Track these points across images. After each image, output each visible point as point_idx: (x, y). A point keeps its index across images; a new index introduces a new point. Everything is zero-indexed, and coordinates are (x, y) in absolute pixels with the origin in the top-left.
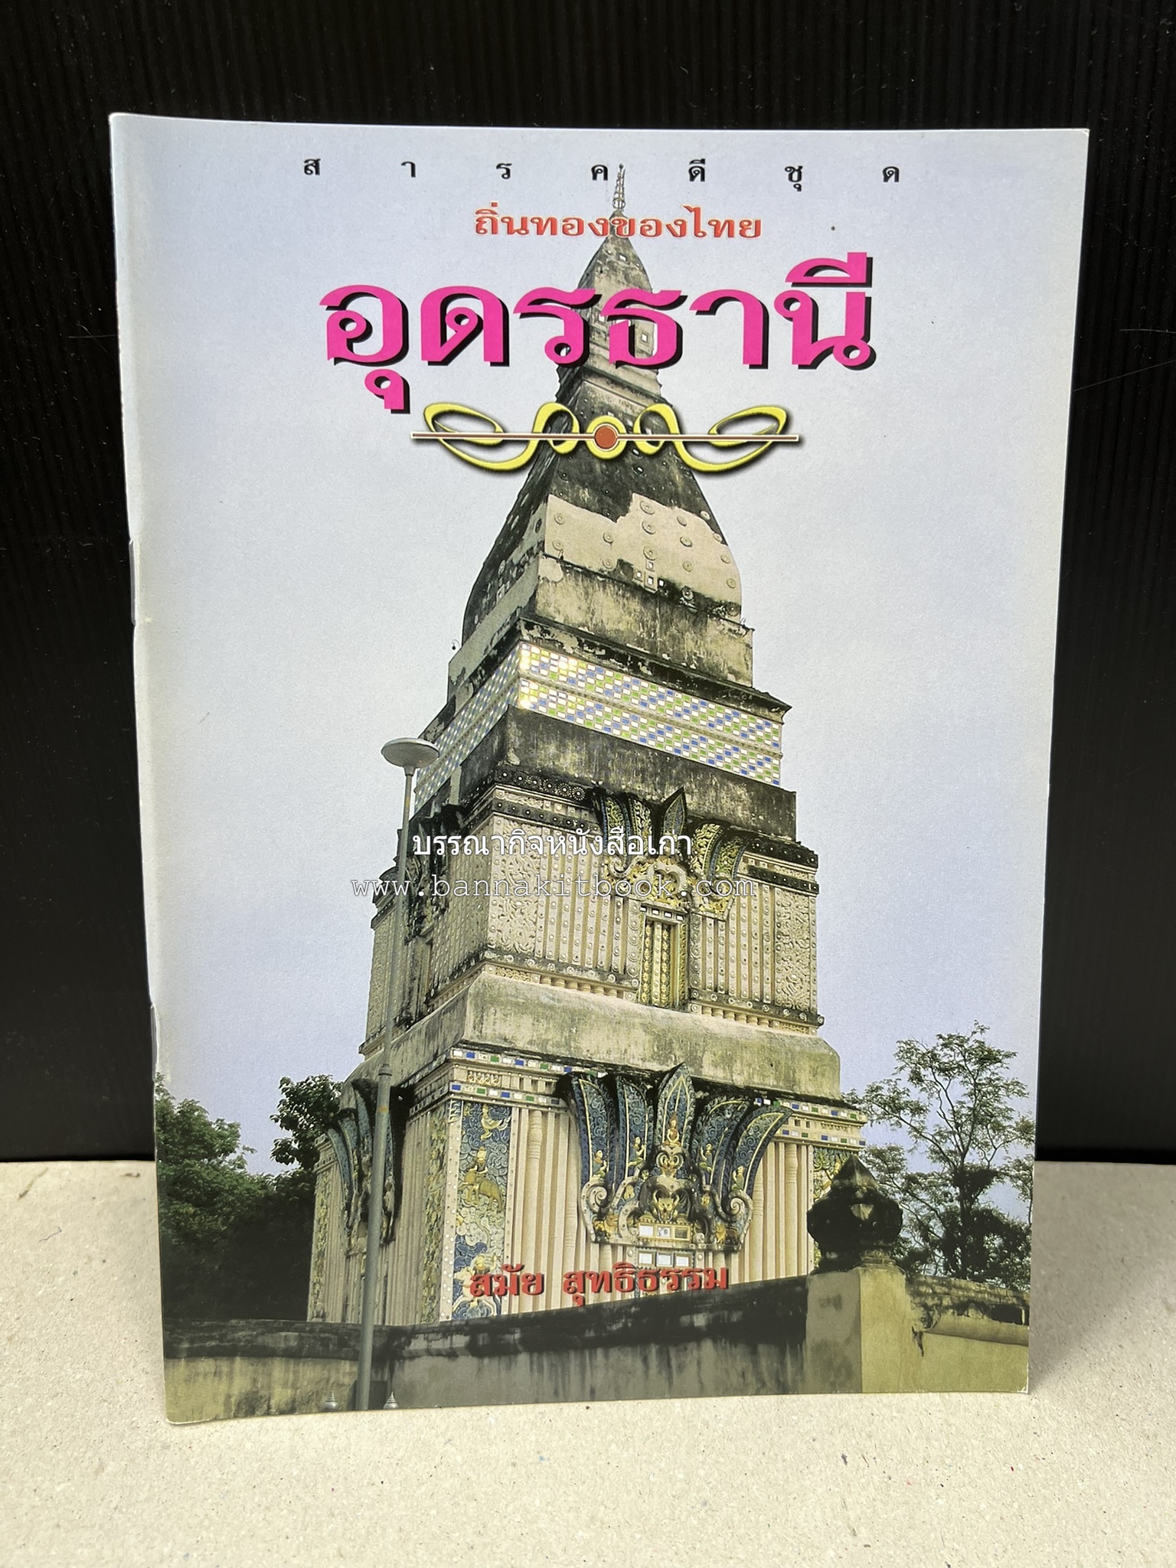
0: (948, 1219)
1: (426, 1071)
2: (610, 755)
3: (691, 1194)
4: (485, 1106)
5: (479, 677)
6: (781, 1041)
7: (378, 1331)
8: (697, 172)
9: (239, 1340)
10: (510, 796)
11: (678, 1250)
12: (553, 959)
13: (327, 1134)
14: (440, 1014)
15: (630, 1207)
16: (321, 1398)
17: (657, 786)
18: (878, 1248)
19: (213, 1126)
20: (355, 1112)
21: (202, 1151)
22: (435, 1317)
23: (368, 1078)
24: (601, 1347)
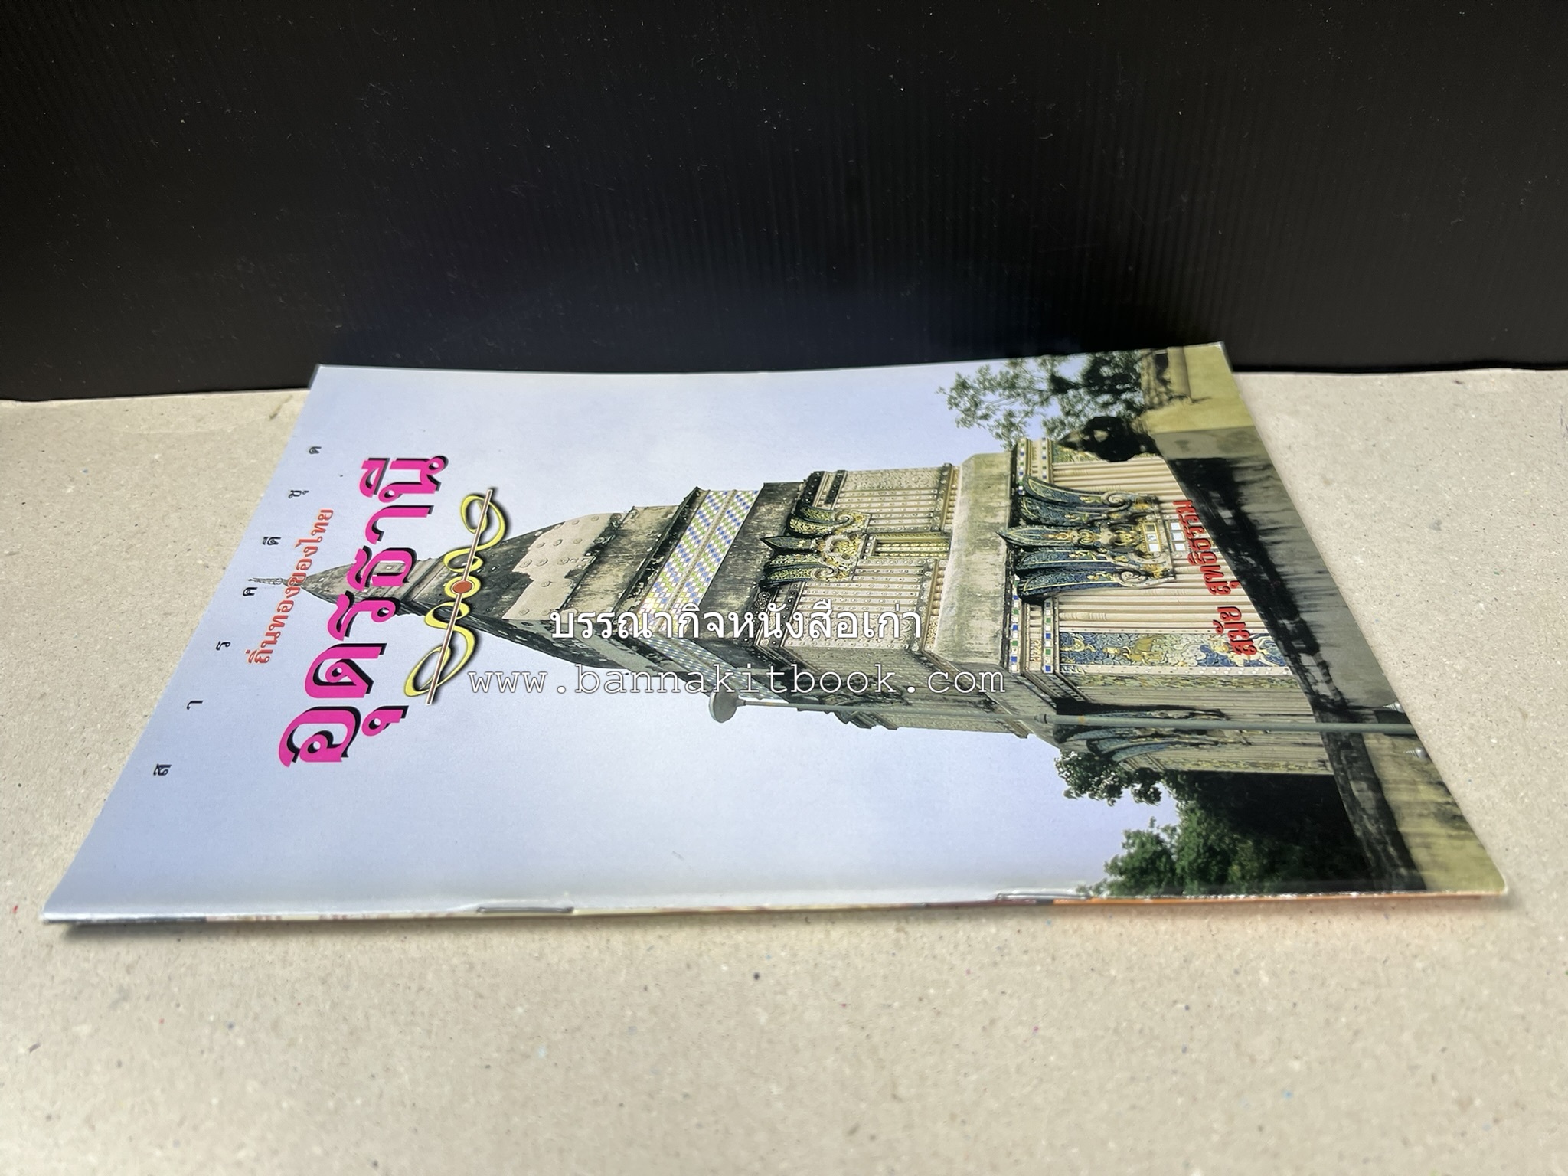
0: (1094, 394)
1: (1035, 689)
2: (731, 578)
3: (1112, 525)
4: (1063, 649)
6: (969, 484)
7: (1322, 719)
8: (271, 540)
9: (1378, 829)
11: (1166, 529)
12: (915, 608)
13: (1120, 762)
15: (1136, 559)
16: (1416, 762)
17: (758, 552)
19: (1132, 851)
21: (1163, 860)
22: (1289, 678)
23: (1051, 731)
24: (1274, 569)
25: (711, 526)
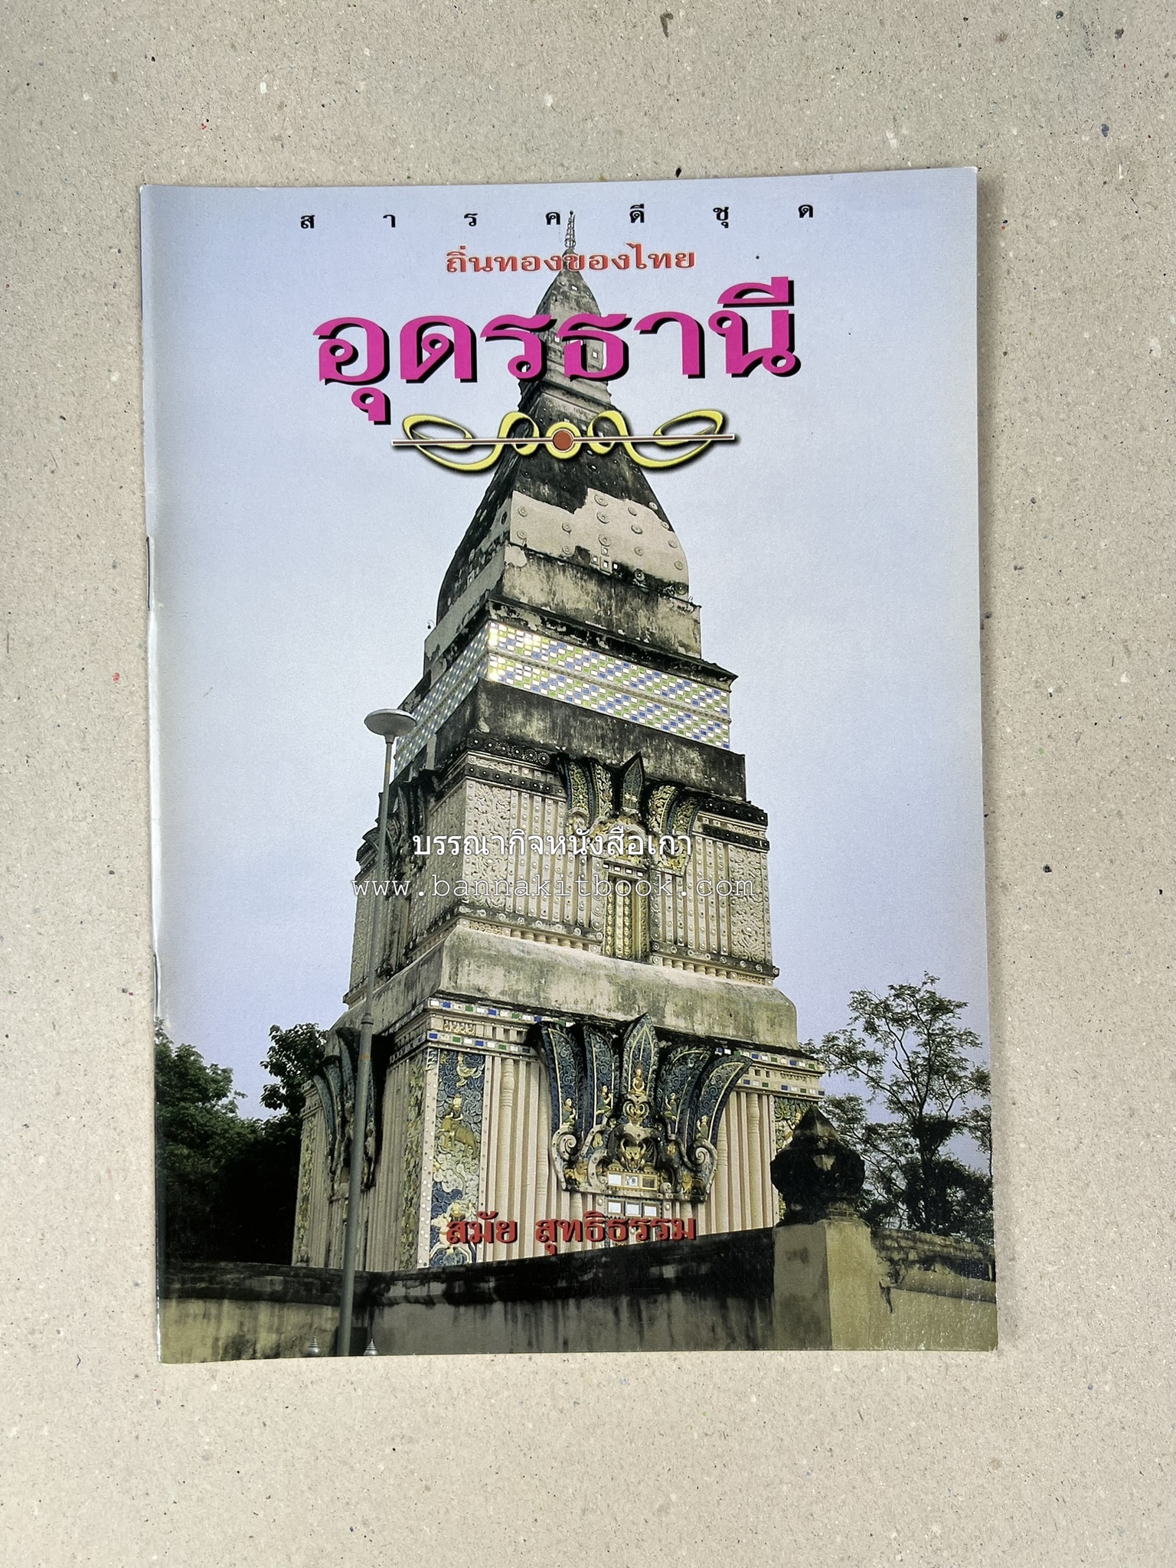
0: (909, 1170)
1: (406, 1020)
2: (572, 722)
3: (657, 1143)
4: (460, 1054)
5: (452, 653)
6: (739, 993)
7: (359, 1277)
8: (637, 214)
9: (228, 1283)
10: (482, 761)
11: (646, 1199)
12: (522, 913)
13: (312, 1081)
14: (418, 965)
15: (598, 1155)
16: (304, 1343)
17: (616, 751)
18: (842, 1199)
19: (207, 1071)
20: (339, 1059)
21: (197, 1095)
22: (413, 1263)
23: (351, 1026)
24: (573, 1297)
25: (662, 698)
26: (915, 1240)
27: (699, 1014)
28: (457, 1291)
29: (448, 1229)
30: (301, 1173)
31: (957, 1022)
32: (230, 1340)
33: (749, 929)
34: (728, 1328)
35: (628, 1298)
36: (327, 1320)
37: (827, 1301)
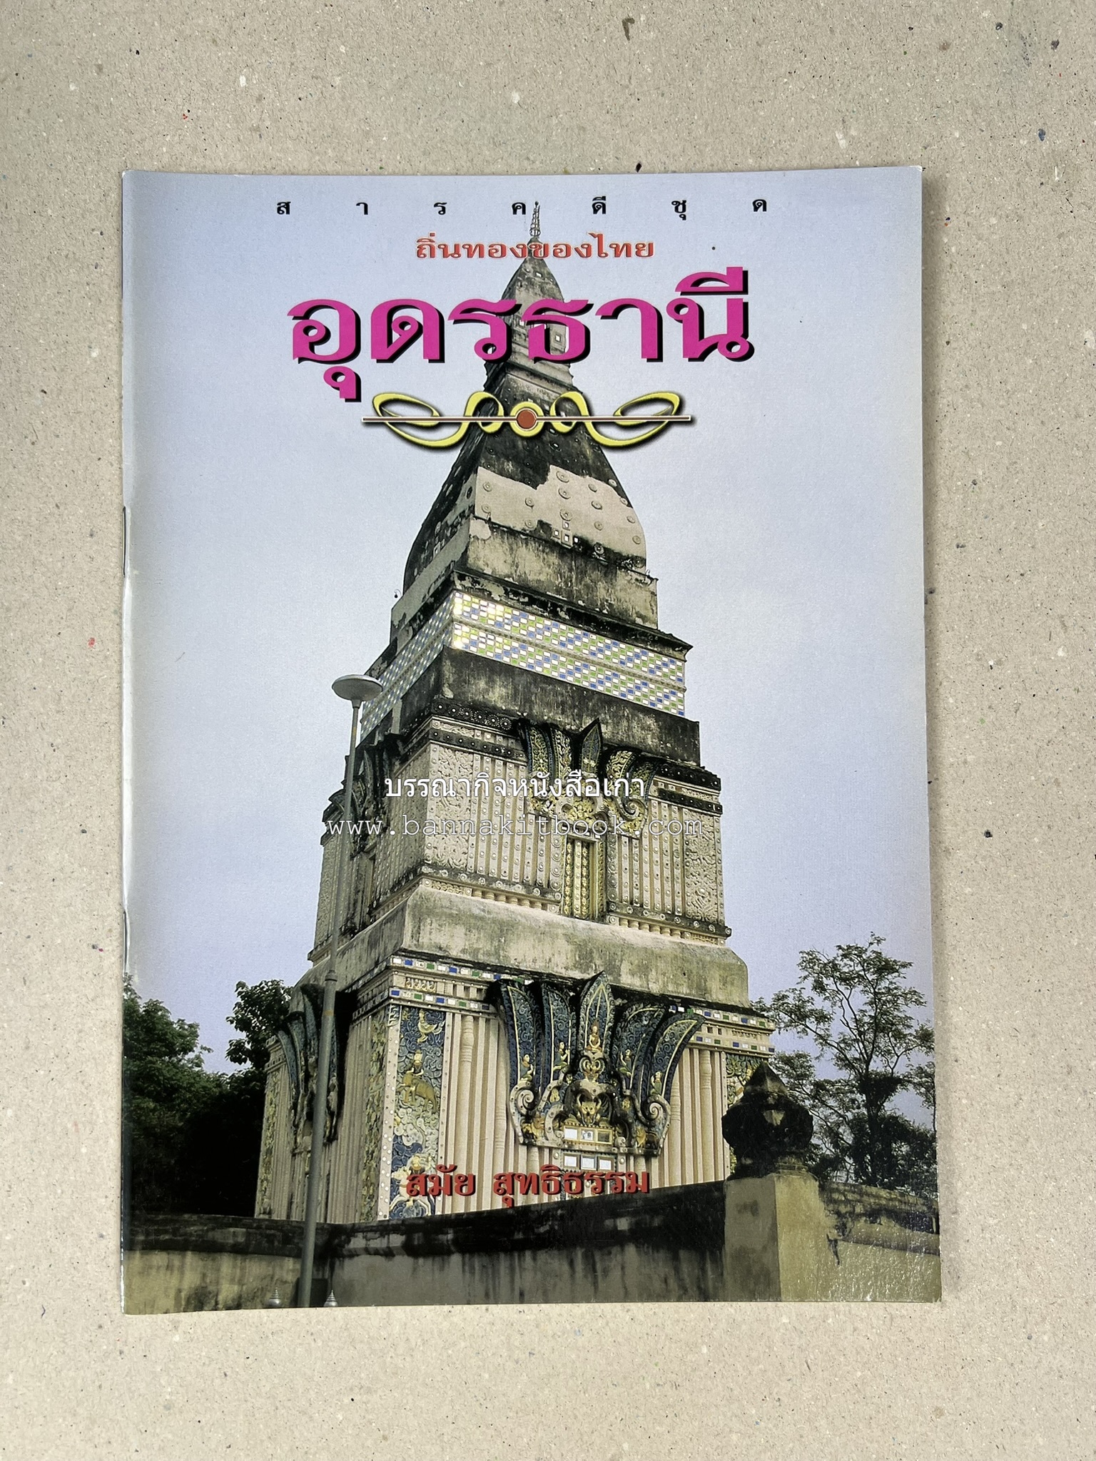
0: (856, 1125)
1: (368, 977)
2: (533, 689)
3: (612, 1097)
4: (421, 1011)
5: (418, 621)
6: (693, 952)
7: (320, 1229)
8: (599, 206)
9: (191, 1235)
10: (445, 726)
11: (601, 1153)
12: (483, 874)
13: (277, 1036)
14: (381, 923)
15: (555, 1110)
16: (265, 1294)
17: (576, 717)
18: (791, 1154)
19: (174, 1026)
20: (303, 1015)
21: (164, 1049)
22: (374, 1216)
23: (316, 983)
24: (529, 1249)
25: (620, 666)
26: (861, 1194)
27: (654, 973)
28: (416, 1243)
29: (408, 1181)
30: (264, 1127)
31: (902, 981)
32: (193, 1292)
33: (702, 890)
34: (680, 1280)
35: (583, 1250)
36: (288, 1271)
37: (776, 1254)
